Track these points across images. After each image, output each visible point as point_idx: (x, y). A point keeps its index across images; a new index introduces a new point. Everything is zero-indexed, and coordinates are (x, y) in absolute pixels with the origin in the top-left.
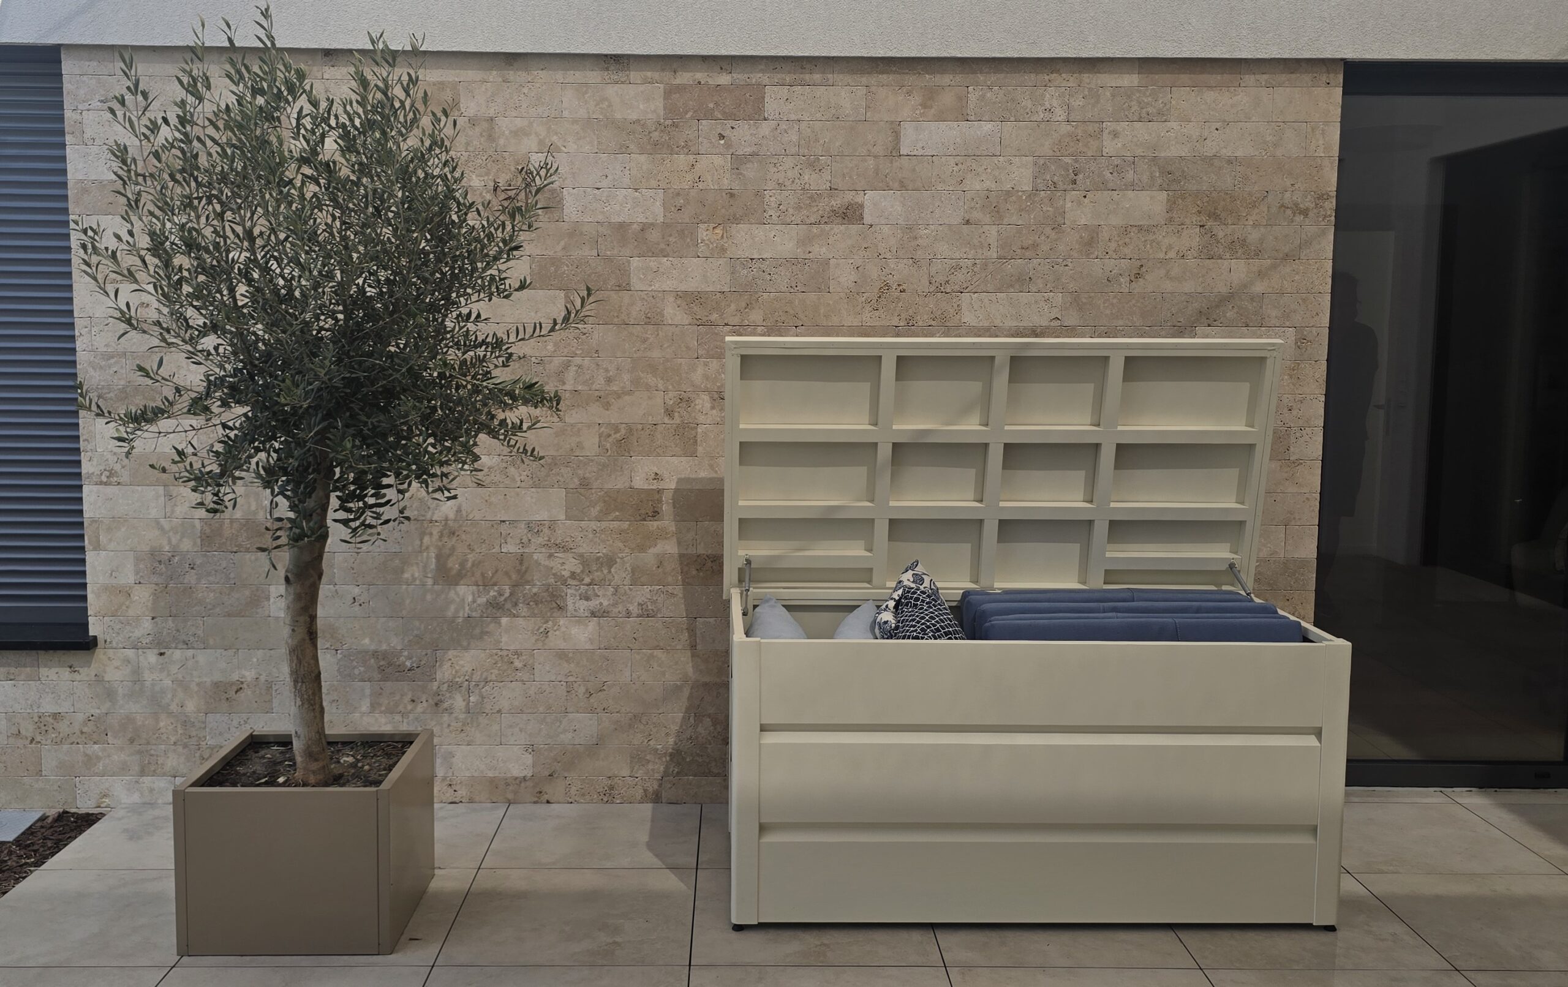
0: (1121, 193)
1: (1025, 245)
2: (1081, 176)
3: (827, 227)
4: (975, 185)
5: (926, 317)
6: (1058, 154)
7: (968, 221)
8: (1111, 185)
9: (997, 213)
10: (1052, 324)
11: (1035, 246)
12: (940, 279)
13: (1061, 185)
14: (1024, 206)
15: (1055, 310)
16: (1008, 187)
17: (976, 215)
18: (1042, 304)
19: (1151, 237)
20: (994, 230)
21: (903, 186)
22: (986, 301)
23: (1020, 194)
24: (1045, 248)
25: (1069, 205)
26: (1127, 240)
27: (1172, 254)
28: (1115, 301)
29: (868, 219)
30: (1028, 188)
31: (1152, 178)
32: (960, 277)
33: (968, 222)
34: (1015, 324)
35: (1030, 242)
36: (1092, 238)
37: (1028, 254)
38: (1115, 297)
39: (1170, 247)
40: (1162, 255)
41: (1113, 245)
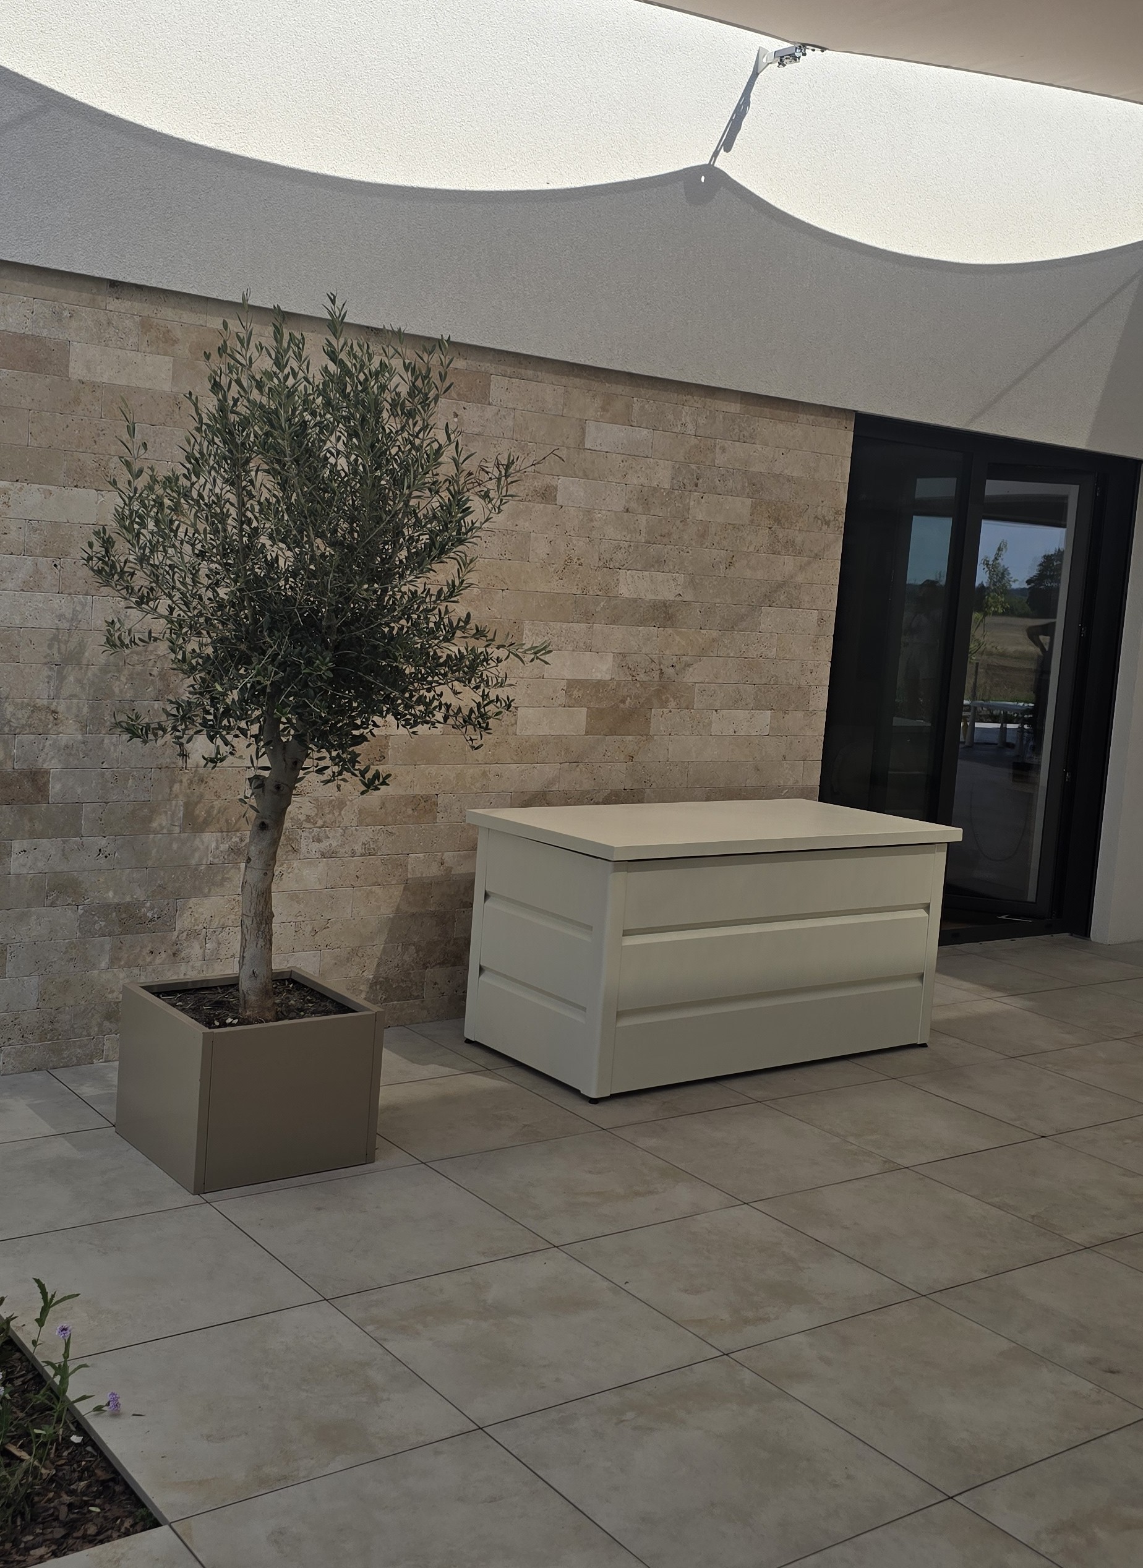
0: (724, 497)
1: (663, 533)
2: (701, 481)
3: (531, 504)
4: (634, 480)
5: (595, 588)
6: (688, 461)
7: (627, 509)
8: (719, 490)
9: (646, 504)
10: (677, 599)
11: (669, 534)
12: (607, 556)
13: (688, 487)
14: (664, 501)
15: (679, 587)
16: (655, 484)
17: (633, 505)
18: (672, 582)
19: (740, 534)
20: (643, 519)
21: (586, 476)
22: (636, 577)
23: (662, 490)
24: (675, 536)
25: (692, 503)
26: (726, 535)
27: (751, 549)
28: (716, 583)
29: (560, 501)
30: (667, 486)
31: (743, 487)
32: (619, 556)
33: (627, 511)
34: (653, 597)
35: (667, 531)
36: (705, 531)
37: (665, 540)
38: (716, 580)
39: (751, 543)
40: (745, 549)
41: (717, 538)
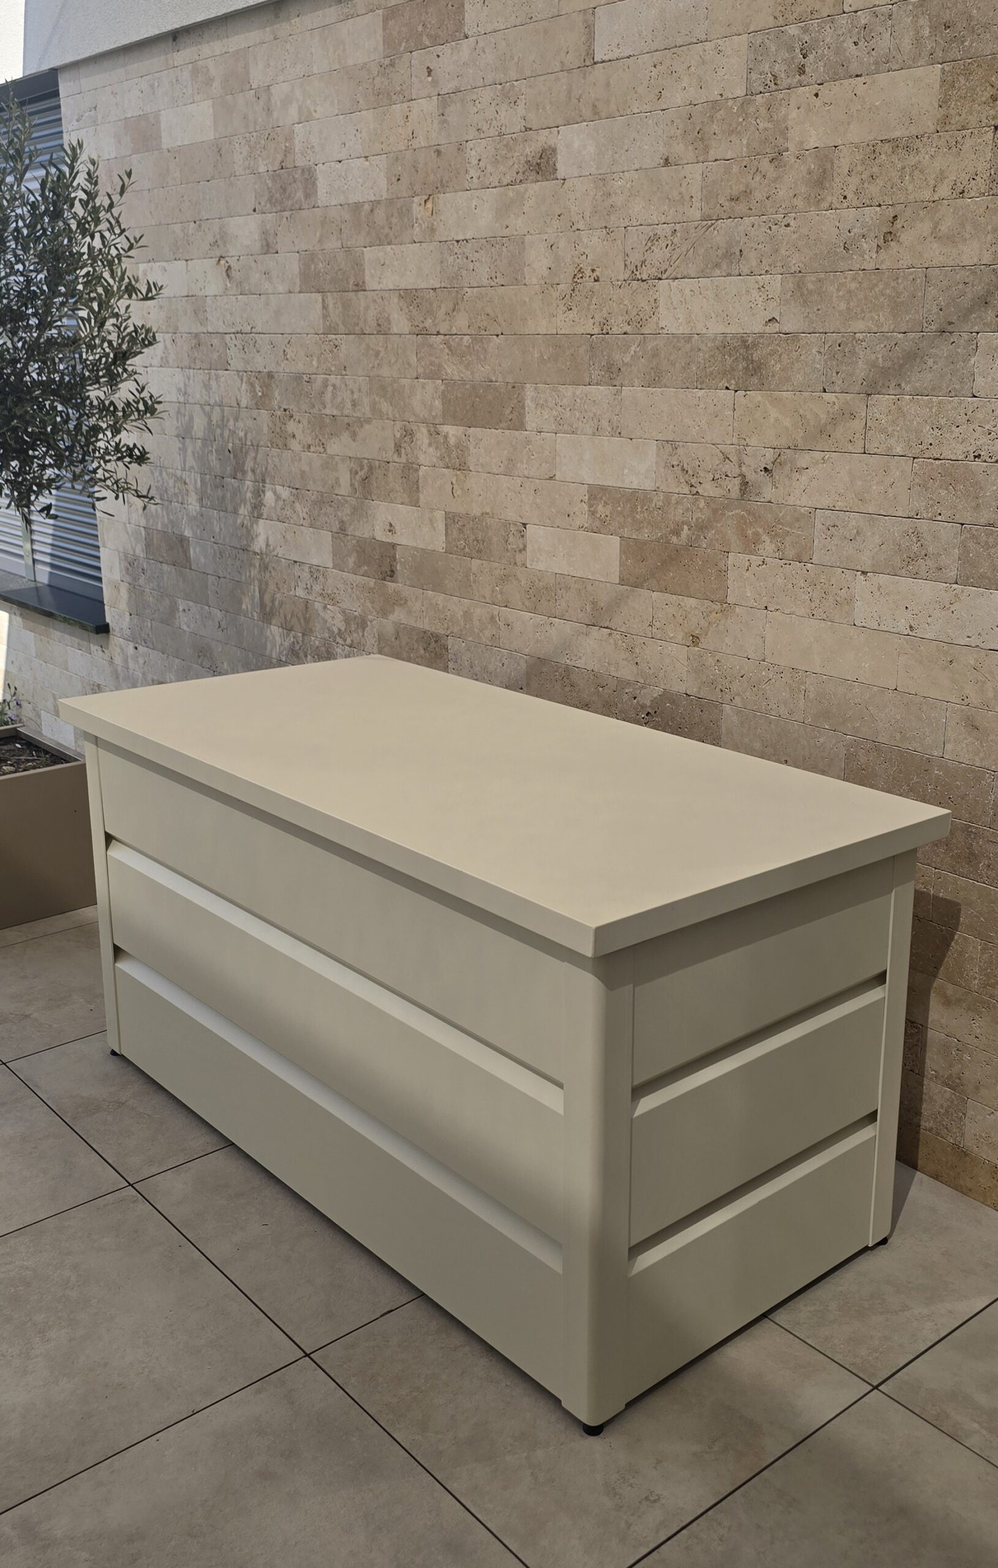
0: (867, 79)
1: (735, 193)
2: (811, 57)
3: (523, 189)
4: (677, 98)
5: (620, 319)
6: (781, 21)
7: (667, 160)
8: (854, 68)
9: (701, 139)
10: (768, 329)
11: (747, 193)
12: (635, 258)
13: (784, 82)
14: (734, 126)
15: (772, 304)
16: (714, 95)
17: (678, 149)
18: (755, 294)
19: (912, 160)
20: (698, 172)
21: (596, 114)
22: (687, 292)
23: (730, 103)
24: (761, 195)
25: (794, 114)
26: (875, 169)
27: (944, 191)
28: (854, 285)
29: (560, 174)
30: (740, 92)
31: (918, 41)
32: (659, 254)
34: (721, 329)
35: (742, 188)
36: (824, 172)
38: (854, 279)
39: (941, 177)
40: (927, 195)
41: (854, 181)
